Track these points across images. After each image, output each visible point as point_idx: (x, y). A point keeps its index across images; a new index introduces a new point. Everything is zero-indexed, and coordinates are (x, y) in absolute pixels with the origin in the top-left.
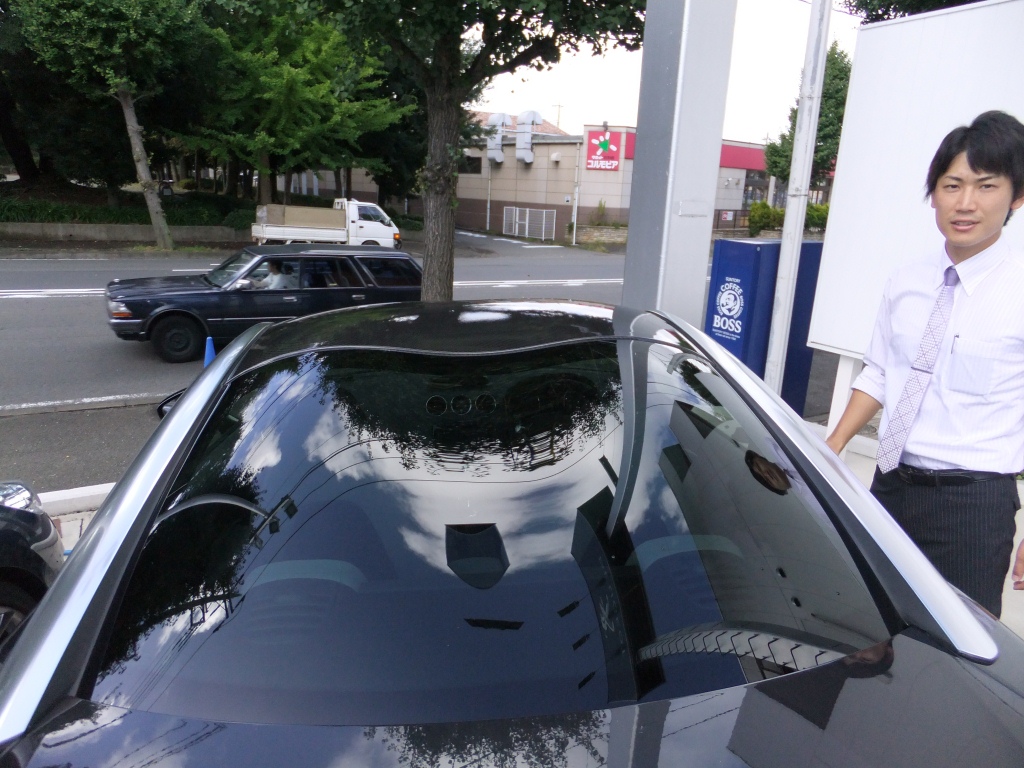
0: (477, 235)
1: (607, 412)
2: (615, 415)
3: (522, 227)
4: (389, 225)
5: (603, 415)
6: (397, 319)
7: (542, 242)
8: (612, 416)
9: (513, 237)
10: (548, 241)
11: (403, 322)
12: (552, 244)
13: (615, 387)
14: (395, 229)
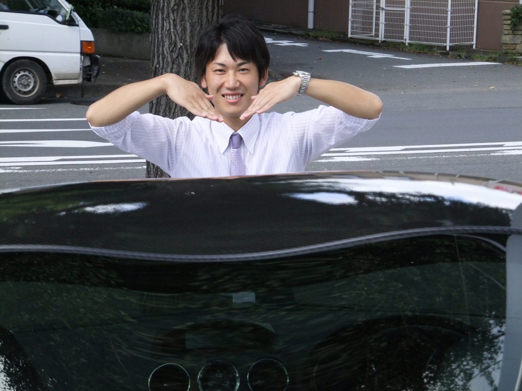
0: (285, 43)
1: (476, 371)
2: (489, 376)
3: (395, 21)
4: (71, 22)
5: (469, 377)
6: (89, 209)
7: (445, 54)
8: (483, 379)
9: (373, 45)
10: (461, 52)
11: (106, 215)
12: (469, 58)
13: (495, 331)
14: (84, 32)
